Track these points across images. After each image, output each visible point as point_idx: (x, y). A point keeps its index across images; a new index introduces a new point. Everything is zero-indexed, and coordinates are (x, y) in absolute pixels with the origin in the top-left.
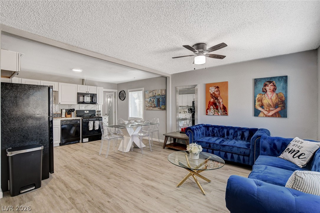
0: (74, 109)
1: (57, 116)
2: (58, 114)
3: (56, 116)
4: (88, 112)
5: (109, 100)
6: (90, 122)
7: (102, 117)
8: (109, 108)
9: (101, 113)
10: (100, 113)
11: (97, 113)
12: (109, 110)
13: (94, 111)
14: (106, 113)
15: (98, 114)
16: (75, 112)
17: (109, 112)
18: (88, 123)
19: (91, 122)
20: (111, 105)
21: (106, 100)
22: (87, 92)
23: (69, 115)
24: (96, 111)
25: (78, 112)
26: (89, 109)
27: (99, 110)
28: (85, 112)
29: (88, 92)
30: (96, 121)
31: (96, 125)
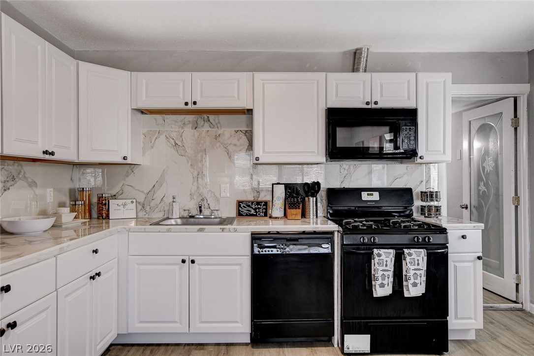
0: (318, 184)
1: (255, 209)
2: (258, 203)
3: (253, 212)
4: (376, 196)
5: (477, 144)
6: (376, 251)
7: (443, 231)
8: (480, 179)
9: (443, 203)
10: (435, 203)
11: (418, 203)
12: (483, 188)
13: (406, 194)
14: (466, 201)
15: (423, 208)
16: (322, 195)
17: (482, 197)
18: (369, 257)
19: (382, 251)
20: (489, 165)
21: (465, 145)
22: (368, 103)
23: (294, 211)
24: (416, 191)
25: (334, 194)
26: (385, 184)
27: (434, 187)
28: (365, 196)
29: (376, 103)
30: (412, 251)
31: (412, 273)
